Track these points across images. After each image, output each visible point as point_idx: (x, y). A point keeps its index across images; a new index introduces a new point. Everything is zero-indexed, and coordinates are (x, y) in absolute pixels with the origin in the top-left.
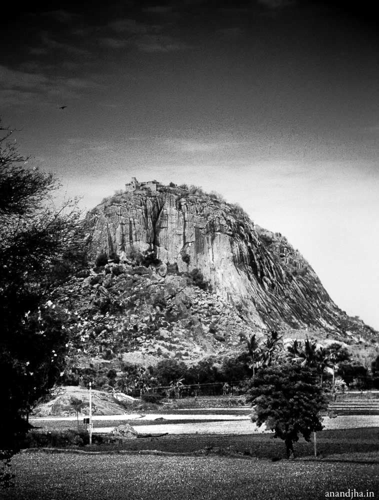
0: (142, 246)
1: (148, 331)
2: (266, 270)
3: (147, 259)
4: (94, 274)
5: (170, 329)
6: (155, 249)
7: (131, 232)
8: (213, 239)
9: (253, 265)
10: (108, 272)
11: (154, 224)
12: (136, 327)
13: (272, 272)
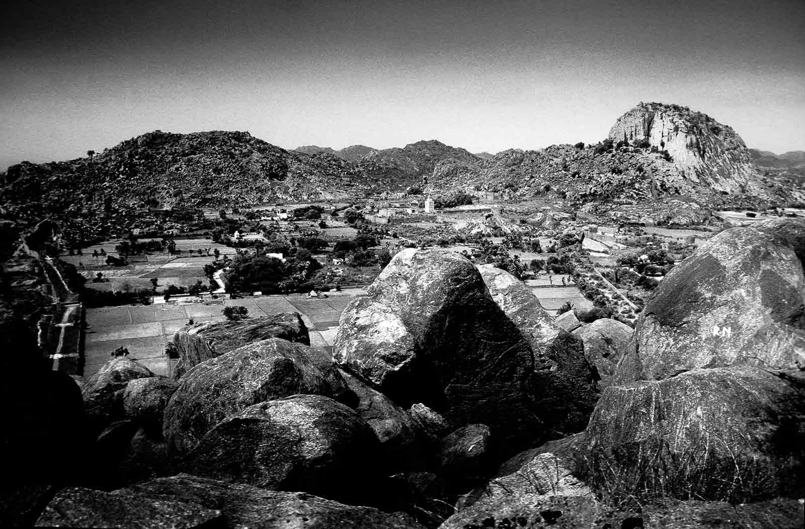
0: (641, 137)
1: (630, 184)
2: (707, 149)
3: (643, 144)
4: (614, 152)
5: (640, 184)
6: (648, 138)
7: (636, 130)
8: (677, 135)
9: (699, 148)
10: (621, 151)
11: (649, 126)
12: (624, 182)
13: (711, 150)
